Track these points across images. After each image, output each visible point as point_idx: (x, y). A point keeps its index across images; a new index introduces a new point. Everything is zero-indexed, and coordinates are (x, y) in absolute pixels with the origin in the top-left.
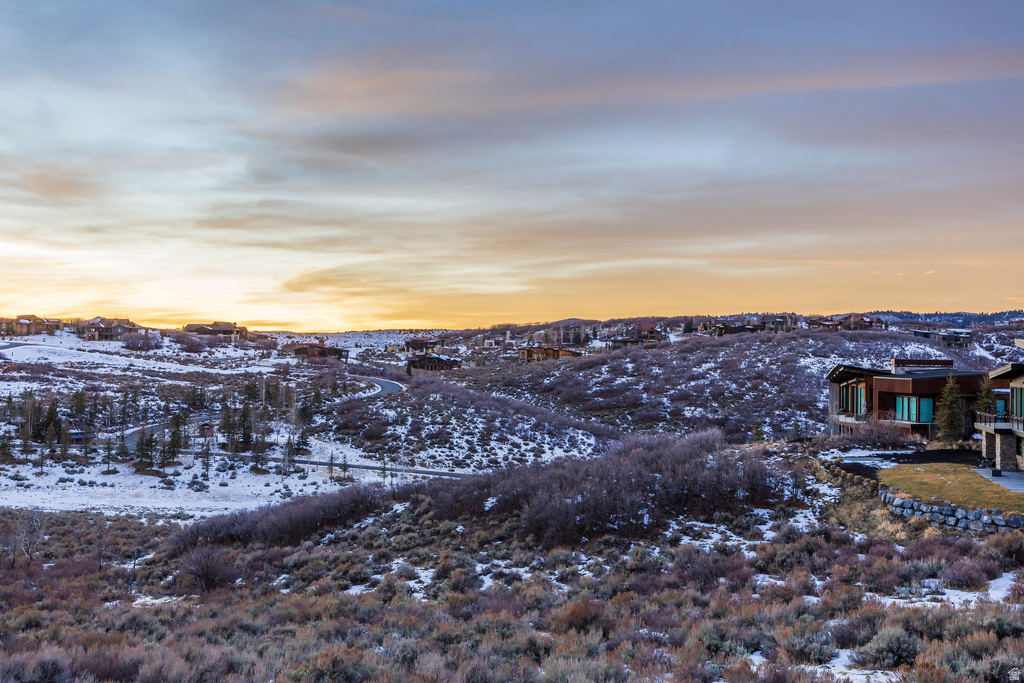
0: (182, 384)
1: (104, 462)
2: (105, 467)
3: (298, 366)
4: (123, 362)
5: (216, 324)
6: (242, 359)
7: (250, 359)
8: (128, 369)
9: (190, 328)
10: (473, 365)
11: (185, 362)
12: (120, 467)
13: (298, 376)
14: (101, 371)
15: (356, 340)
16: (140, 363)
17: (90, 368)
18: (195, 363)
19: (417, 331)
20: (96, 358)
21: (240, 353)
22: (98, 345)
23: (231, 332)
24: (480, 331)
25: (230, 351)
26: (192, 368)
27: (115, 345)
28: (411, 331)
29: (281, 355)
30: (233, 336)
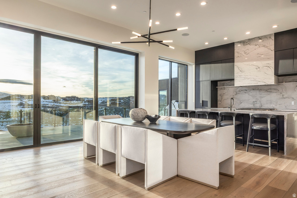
0: (64, 108)
1: (45, 123)
2: (45, 125)
3: (88, 104)
4: (53, 104)
5: (72, 96)
6: (77, 103)
7: (78, 103)
8: (53, 105)
9: (67, 97)
10: (124, 104)
11: (65, 104)
12: (48, 124)
13: (88, 106)
14: (48, 106)
15: (101, 99)
16: (56, 104)
17: (45, 105)
18: (67, 104)
19: (113, 97)
20: (47, 103)
21: (77, 102)
22: (47, 100)
23: (75, 98)
24: (126, 97)
25: (75, 102)
26: (67, 105)
27: (51, 101)
28: (112, 97)
29: (85, 102)
30: (75, 99)
